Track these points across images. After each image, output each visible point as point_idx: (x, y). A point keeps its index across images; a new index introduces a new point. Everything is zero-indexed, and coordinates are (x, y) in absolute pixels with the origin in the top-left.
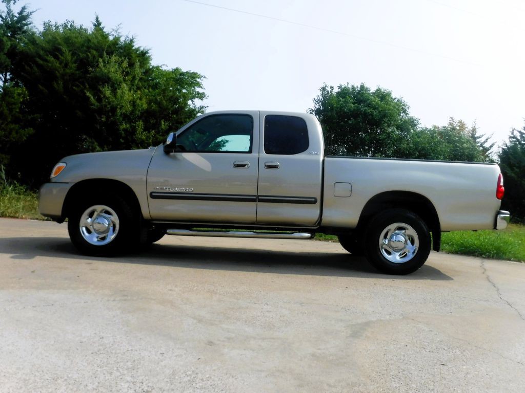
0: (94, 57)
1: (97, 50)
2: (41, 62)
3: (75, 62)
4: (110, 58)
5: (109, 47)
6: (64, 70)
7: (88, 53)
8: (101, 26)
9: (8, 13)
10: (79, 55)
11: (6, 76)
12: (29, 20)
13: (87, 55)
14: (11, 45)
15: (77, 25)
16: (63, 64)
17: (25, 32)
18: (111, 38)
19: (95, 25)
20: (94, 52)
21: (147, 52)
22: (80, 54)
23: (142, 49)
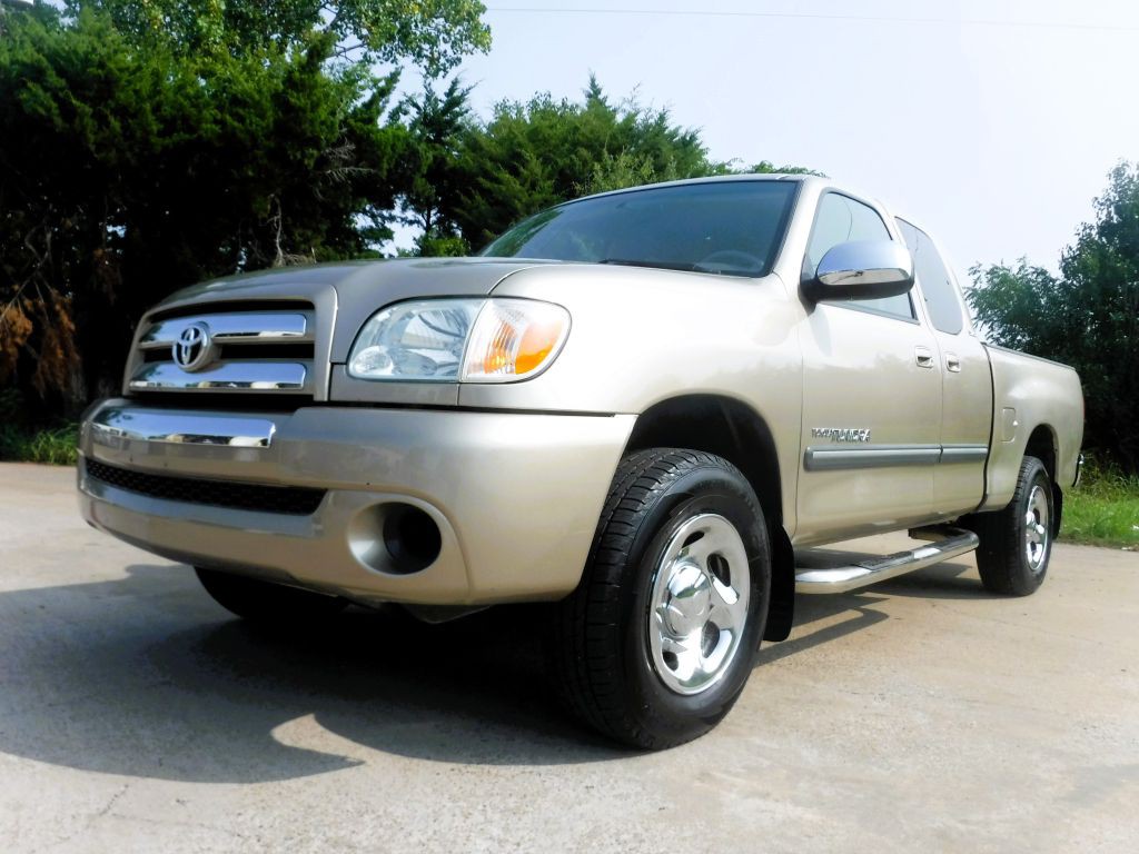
0: (585, 163)
1: (589, 147)
2: (487, 184)
3: (549, 178)
4: (615, 159)
5: (613, 137)
6: (530, 195)
7: (573, 156)
8: (600, 97)
9: (428, 98)
10: (556, 163)
11: (429, 216)
12: (464, 105)
13: (571, 160)
14: (435, 158)
15: (557, 101)
16: (528, 185)
17: (459, 128)
18: (620, 118)
19: (590, 96)
20: (584, 152)
21: (693, 138)
22: (558, 160)
23: (682, 132)
